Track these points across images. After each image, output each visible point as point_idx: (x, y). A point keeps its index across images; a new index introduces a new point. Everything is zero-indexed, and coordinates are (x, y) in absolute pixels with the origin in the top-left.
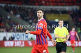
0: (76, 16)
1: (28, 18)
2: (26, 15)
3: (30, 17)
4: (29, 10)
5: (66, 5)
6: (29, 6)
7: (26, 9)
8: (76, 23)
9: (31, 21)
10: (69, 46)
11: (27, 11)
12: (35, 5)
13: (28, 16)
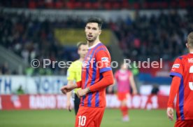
0: (126, 34)
1: (11, 39)
2: (6, 32)
3: (16, 36)
4: (14, 20)
5: (104, 9)
6: (13, 10)
7: (6, 18)
8: (127, 51)
9: (18, 46)
10: (110, 108)
11: (9, 22)
12: (28, 6)
13: (10, 33)
